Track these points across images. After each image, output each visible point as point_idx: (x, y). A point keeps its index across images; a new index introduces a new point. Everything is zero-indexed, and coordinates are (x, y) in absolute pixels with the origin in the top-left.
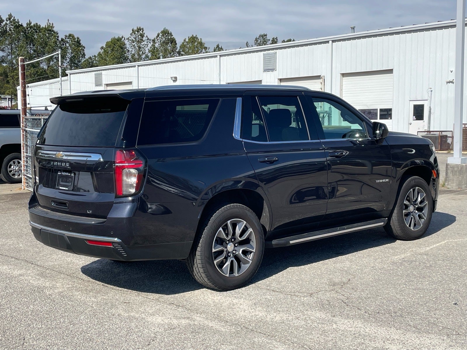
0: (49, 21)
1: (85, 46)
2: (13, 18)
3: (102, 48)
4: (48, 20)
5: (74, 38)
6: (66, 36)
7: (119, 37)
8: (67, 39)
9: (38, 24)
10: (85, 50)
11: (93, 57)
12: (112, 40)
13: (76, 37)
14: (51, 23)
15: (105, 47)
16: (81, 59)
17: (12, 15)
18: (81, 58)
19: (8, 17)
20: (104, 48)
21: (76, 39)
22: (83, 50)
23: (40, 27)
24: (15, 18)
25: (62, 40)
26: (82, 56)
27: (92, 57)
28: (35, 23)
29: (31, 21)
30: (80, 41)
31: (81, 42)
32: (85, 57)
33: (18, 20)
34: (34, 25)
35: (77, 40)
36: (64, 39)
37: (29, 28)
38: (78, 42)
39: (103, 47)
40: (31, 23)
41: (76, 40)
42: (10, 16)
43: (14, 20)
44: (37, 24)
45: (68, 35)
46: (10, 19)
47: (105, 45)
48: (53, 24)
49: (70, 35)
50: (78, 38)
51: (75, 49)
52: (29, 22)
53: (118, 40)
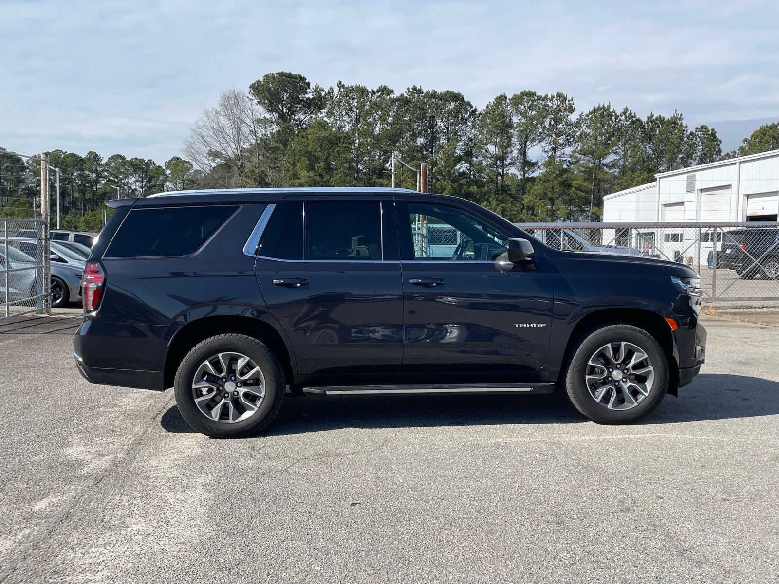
0: (677, 112)
1: (721, 140)
2: (629, 112)
3: (745, 140)
4: (676, 110)
5: (707, 130)
6: (697, 128)
7: (773, 124)
8: (698, 133)
9: (662, 117)
10: (721, 145)
11: (732, 153)
12: (761, 128)
13: (710, 129)
14: (680, 114)
15: (750, 139)
16: (716, 157)
17: (628, 109)
18: (714, 156)
19: (623, 111)
20: (748, 141)
21: (709, 131)
22: (719, 145)
23: (663, 120)
24: (631, 112)
25: (692, 134)
26: (717, 153)
27: (730, 153)
28: (658, 116)
29: (653, 113)
30: (715, 134)
31: (717, 135)
32: (721, 154)
33: (635, 114)
34: (657, 119)
35: (712, 133)
36: (693, 133)
37: (650, 123)
38: (714, 134)
39: (747, 139)
40: (653, 116)
41: (710, 133)
42: (626, 110)
43: (630, 114)
44: (660, 116)
45: (699, 127)
46: (625, 114)
47: (750, 136)
48: (681, 115)
49: (702, 127)
50: (713, 130)
51: (707, 144)
52: (650, 115)
53: (771, 128)
